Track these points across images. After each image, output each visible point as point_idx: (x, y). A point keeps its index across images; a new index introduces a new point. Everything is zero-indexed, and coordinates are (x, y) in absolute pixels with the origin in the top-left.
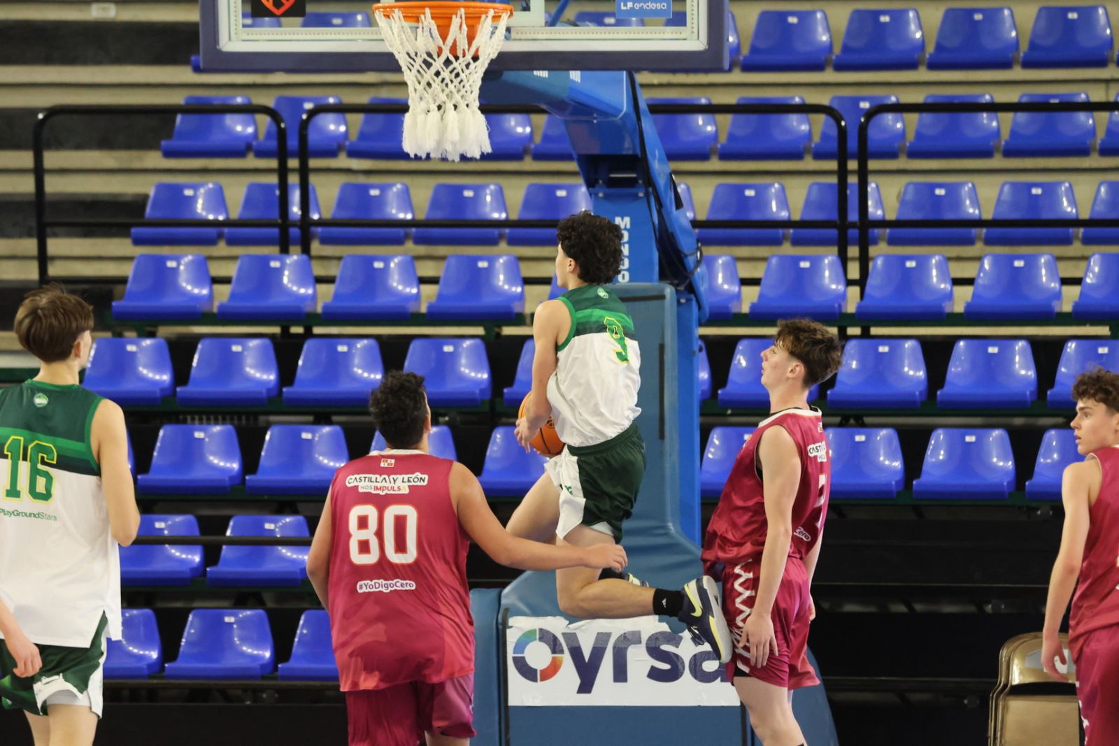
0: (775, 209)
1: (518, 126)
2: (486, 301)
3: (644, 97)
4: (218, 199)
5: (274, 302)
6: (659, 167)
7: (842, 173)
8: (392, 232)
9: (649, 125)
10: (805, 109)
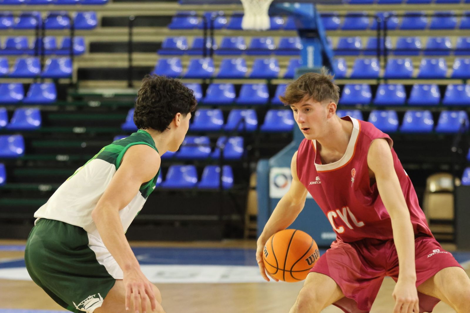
0: (358, 45)
1: (279, 21)
2: (267, 73)
3: (319, 13)
4: (185, 43)
5: (201, 73)
6: (322, 32)
7: (379, 35)
8: (238, 52)
9: (320, 21)
10: (368, 16)
